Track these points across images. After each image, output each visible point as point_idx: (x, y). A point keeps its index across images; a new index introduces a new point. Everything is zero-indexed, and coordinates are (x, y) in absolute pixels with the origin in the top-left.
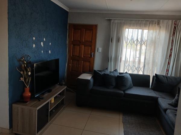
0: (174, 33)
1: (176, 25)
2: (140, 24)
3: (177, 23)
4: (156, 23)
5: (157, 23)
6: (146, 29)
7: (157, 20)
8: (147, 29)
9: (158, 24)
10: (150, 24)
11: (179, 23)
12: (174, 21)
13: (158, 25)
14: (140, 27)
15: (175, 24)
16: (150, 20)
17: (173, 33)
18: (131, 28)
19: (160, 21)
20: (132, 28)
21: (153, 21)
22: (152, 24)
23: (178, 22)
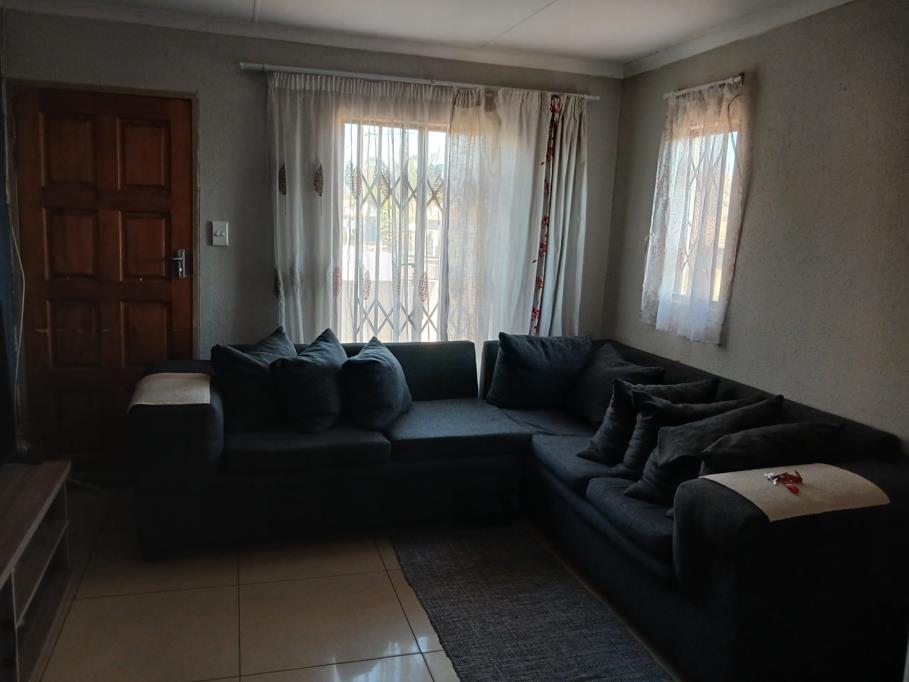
0: (551, 151)
1: (557, 115)
2: (413, 101)
3: (559, 105)
4: (478, 104)
5: (483, 102)
6: (438, 129)
7: (481, 88)
8: (444, 130)
9: (490, 105)
10: (454, 104)
11: (567, 106)
12: (550, 94)
13: (491, 113)
14: (414, 118)
15: (553, 111)
16: (456, 85)
17: (549, 148)
18: (372, 123)
19: (495, 93)
20: (378, 124)
21: (467, 93)
22: (466, 105)
23: (564, 101)
